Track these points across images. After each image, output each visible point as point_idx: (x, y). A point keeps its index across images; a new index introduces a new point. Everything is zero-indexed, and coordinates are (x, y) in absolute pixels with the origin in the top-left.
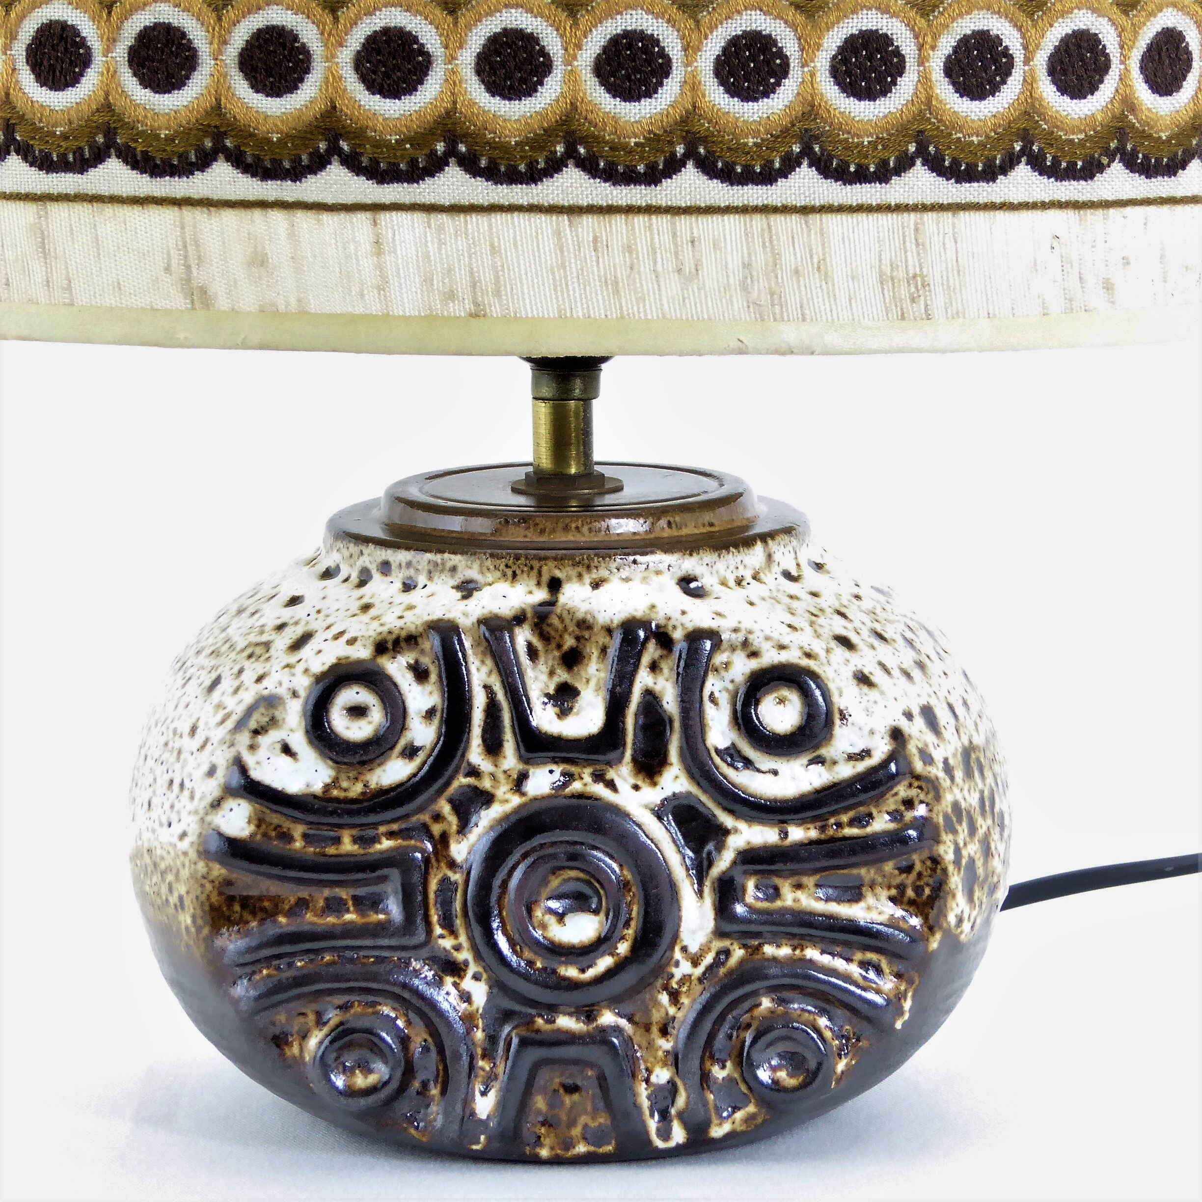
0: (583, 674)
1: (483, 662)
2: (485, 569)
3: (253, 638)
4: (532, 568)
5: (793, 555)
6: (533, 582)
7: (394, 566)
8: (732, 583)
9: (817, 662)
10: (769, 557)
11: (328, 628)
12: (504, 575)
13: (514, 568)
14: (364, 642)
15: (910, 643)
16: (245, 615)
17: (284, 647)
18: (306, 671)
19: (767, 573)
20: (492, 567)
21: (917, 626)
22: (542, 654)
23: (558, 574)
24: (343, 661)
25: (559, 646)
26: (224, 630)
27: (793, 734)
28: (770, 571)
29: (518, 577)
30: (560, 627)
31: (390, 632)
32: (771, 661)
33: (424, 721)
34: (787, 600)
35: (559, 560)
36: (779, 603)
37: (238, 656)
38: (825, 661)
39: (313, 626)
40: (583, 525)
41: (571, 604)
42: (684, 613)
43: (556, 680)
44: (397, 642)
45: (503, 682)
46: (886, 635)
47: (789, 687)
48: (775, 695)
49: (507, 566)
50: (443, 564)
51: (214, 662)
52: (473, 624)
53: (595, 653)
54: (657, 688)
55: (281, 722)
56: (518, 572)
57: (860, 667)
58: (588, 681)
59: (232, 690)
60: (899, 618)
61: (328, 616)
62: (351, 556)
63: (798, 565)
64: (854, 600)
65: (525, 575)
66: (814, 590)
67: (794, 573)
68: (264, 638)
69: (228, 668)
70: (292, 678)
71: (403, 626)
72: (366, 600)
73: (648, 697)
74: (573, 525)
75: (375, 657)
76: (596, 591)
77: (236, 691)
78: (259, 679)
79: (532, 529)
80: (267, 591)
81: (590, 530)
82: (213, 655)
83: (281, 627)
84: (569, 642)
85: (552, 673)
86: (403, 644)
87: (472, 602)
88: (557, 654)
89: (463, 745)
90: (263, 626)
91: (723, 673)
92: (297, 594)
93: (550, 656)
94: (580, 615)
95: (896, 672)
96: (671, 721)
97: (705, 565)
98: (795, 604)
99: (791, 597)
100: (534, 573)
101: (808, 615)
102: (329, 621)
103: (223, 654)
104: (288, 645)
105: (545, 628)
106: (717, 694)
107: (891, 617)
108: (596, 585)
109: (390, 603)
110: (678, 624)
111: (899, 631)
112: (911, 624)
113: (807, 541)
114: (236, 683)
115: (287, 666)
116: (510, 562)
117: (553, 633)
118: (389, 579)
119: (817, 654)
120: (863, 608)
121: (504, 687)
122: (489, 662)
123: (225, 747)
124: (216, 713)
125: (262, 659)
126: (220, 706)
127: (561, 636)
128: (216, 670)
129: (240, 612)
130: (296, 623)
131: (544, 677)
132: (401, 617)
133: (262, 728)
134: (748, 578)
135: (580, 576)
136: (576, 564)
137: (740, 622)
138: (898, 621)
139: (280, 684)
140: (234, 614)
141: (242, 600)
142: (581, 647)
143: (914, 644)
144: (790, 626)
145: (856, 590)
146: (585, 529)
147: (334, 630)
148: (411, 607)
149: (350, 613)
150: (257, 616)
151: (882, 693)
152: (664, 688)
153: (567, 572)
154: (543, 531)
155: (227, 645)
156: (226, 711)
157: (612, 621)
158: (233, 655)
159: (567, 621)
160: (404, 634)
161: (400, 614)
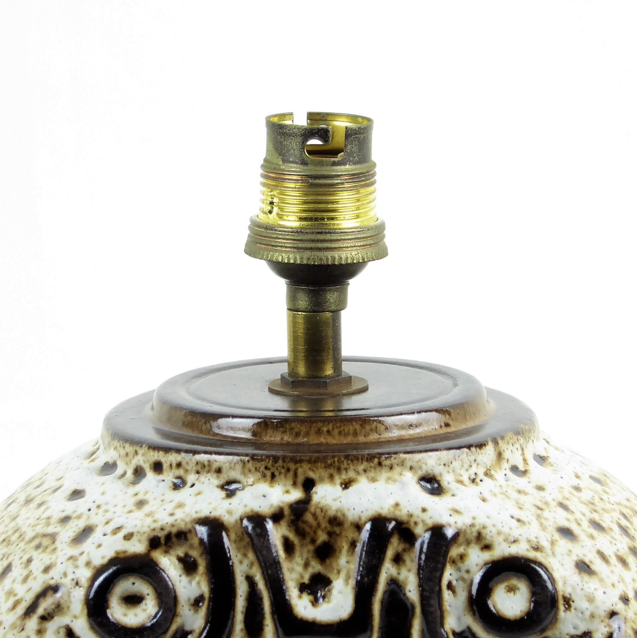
0: (334, 565)
1: (245, 555)
2: (246, 470)
3: (40, 529)
4: (288, 470)
5: (520, 451)
6: (290, 482)
7: (165, 466)
8: (467, 481)
9: (543, 554)
10: (500, 455)
11: (107, 523)
12: (264, 476)
13: (273, 470)
14: (139, 537)
15: (624, 530)
16: (33, 505)
17: (69, 540)
18: (88, 564)
19: (498, 470)
20: (253, 469)
21: (631, 513)
22: (298, 548)
23: (312, 475)
24: (121, 556)
25: (313, 541)
26: (15, 518)
27: (522, 619)
28: (500, 468)
29: (277, 478)
30: (314, 523)
31: (162, 529)
32: (502, 554)
33: (192, 608)
34: (516, 495)
35: (313, 462)
36: (508, 498)
37: (27, 546)
38: (550, 552)
39: (94, 520)
40: (333, 429)
41: (324, 503)
42: (424, 510)
43: (311, 571)
44: (168, 537)
45: (263, 573)
46: (604, 525)
47: (518, 578)
48: (505, 584)
49: (266, 468)
50: (209, 466)
51: (5, 550)
52: (236, 521)
53: (345, 547)
54: (402, 577)
55: (65, 610)
56: (277, 473)
57: (582, 557)
58: (339, 572)
59: (21, 578)
60: (615, 506)
61: (106, 511)
62: (127, 454)
63: (525, 460)
64: (575, 492)
65: (283, 476)
66: (540, 483)
67: (522, 468)
68: (50, 530)
69: (17, 557)
70: (75, 570)
71: (175, 523)
72: (140, 497)
73: (393, 586)
74: (325, 429)
75: (149, 551)
76: (346, 491)
77: (25, 580)
78: (47, 570)
79: (288, 433)
80: (51, 483)
81: (340, 433)
82: (5, 543)
83: (65, 520)
84: (322, 537)
85: (306, 565)
86: (174, 539)
87: (235, 500)
88: (311, 548)
89: (228, 629)
90: (49, 518)
91: (460, 564)
92: (79, 487)
93: (305, 550)
94: (331, 513)
95: (613, 560)
96: (413, 607)
97: (442, 466)
98: (522, 498)
99: (519, 492)
100: (291, 474)
101: (534, 509)
102: (109, 515)
103: (13, 543)
104: (71, 538)
105: (301, 524)
106: (454, 583)
107: (608, 506)
108: (346, 485)
109: (162, 501)
110: (419, 520)
111: (615, 519)
112: (626, 511)
113: (532, 438)
114: (25, 572)
115: (71, 558)
116: (270, 465)
117: (307, 529)
118: (161, 477)
119: (543, 547)
120: (583, 499)
121: (265, 578)
122: (251, 556)
123: (15, 631)
124: (7, 599)
125: (49, 550)
126: (10, 593)
127: (315, 532)
128: (7, 559)
129: (28, 501)
130: (79, 517)
131: (299, 569)
132: (172, 515)
133: (49, 614)
134: (481, 476)
135: (331, 477)
136: (328, 467)
137: (474, 518)
138: (614, 510)
139: (65, 575)
140: (22, 503)
141: (30, 490)
142: (332, 540)
143: (629, 531)
144: (519, 520)
145: (576, 482)
146: (336, 431)
147: (113, 526)
148: (180, 505)
149: (127, 509)
150: (43, 507)
151: (601, 580)
152: (407, 578)
153: (320, 474)
154: (298, 435)
155: (17, 535)
156: (16, 598)
157: (360, 518)
158: (22, 545)
159: (320, 518)
160: (174, 530)
161: (171, 512)
